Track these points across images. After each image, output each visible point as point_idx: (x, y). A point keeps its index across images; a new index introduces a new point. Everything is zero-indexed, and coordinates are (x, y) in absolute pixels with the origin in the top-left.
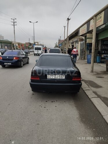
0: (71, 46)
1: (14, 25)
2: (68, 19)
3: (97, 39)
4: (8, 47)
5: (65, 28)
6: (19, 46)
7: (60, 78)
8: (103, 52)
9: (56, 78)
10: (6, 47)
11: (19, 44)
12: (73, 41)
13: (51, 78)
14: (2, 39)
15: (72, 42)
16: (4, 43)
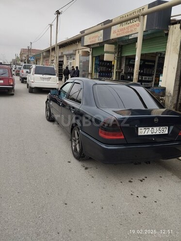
0: (55, 61)
2: (58, 13)
3: (119, 54)
5: (51, 27)
7: (161, 133)
8: (129, 77)
9: (154, 134)
12: (62, 53)
13: (146, 134)
15: (60, 54)
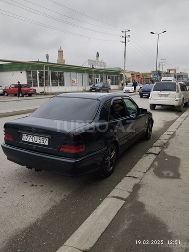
1: (125, 42)
4: (112, 80)
6: (133, 77)
7: (41, 143)
9: (34, 142)
10: (109, 81)
11: (133, 74)
13: (28, 140)
14: (103, 68)
16: (106, 73)
